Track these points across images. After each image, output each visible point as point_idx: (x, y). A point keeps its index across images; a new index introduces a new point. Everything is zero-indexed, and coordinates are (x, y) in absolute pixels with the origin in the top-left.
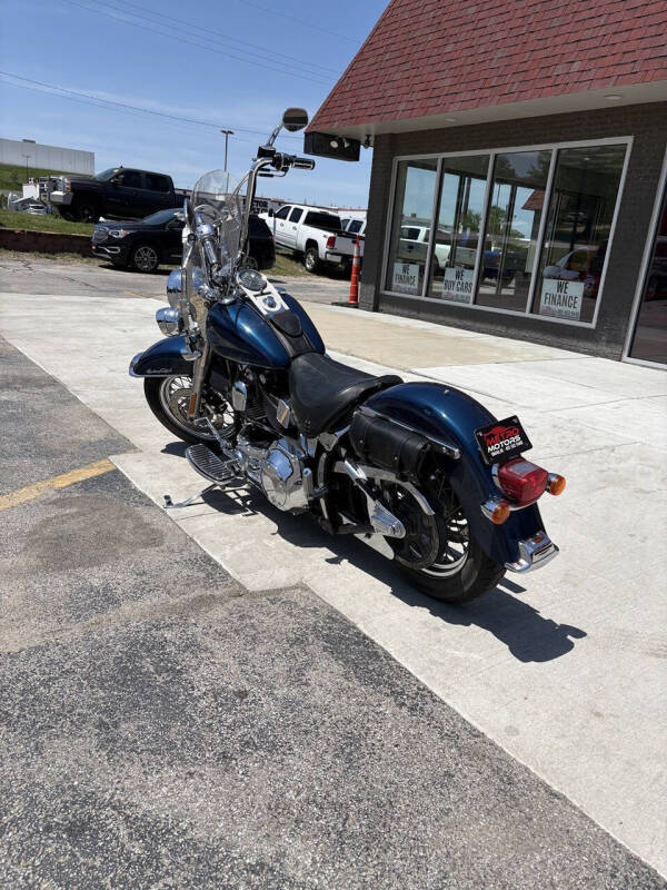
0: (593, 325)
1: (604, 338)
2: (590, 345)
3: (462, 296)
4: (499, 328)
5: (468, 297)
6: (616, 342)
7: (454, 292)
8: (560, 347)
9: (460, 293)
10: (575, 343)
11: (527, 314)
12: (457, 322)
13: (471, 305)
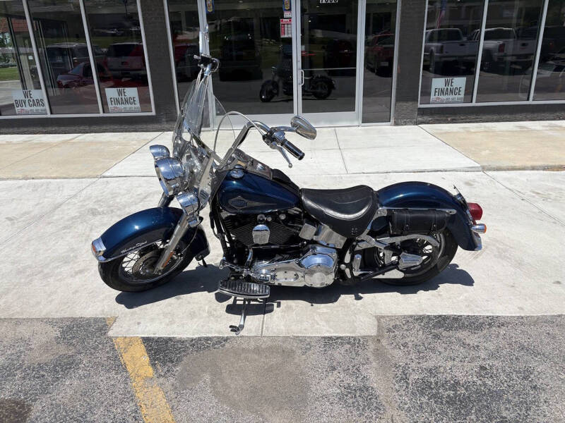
0: (153, 113)
1: (164, 120)
2: (156, 126)
3: (37, 110)
4: (82, 128)
5: (45, 110)
6: (171, 120)
7: (28, 108)
8: (136, 131)
9: (34, 108)
10: (145, 126)
11: (101, 114)
12: (40, 129)
13: (49, 116)
